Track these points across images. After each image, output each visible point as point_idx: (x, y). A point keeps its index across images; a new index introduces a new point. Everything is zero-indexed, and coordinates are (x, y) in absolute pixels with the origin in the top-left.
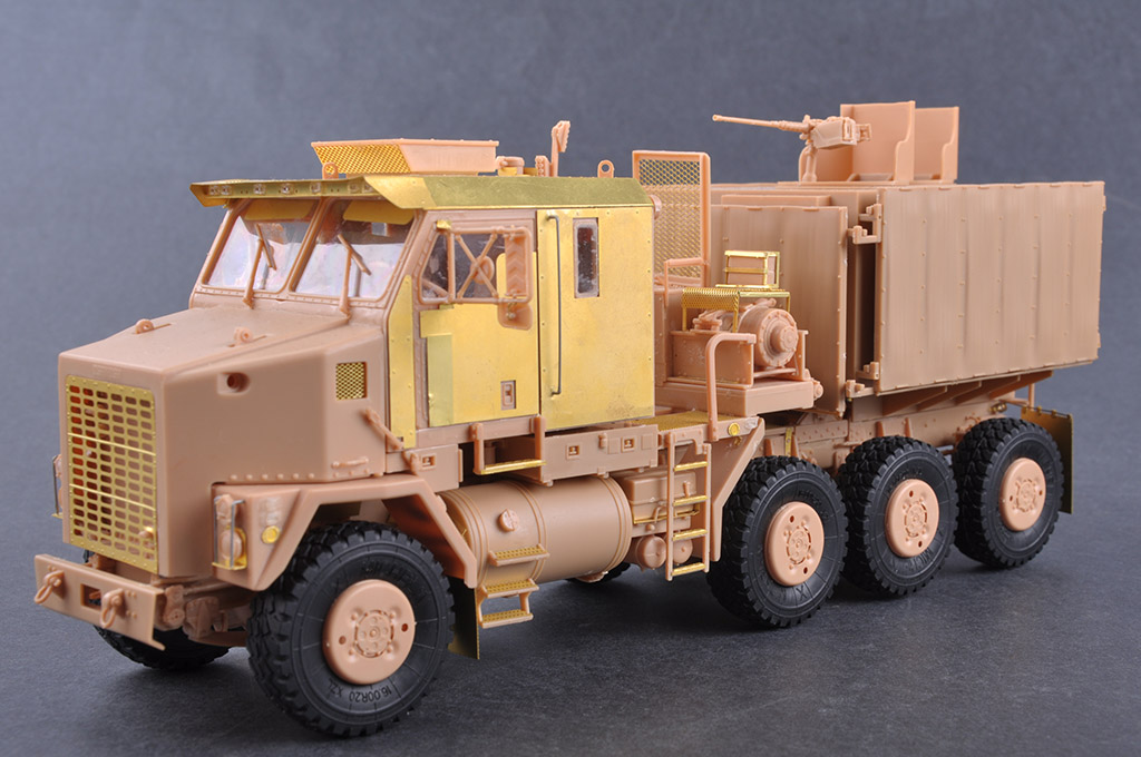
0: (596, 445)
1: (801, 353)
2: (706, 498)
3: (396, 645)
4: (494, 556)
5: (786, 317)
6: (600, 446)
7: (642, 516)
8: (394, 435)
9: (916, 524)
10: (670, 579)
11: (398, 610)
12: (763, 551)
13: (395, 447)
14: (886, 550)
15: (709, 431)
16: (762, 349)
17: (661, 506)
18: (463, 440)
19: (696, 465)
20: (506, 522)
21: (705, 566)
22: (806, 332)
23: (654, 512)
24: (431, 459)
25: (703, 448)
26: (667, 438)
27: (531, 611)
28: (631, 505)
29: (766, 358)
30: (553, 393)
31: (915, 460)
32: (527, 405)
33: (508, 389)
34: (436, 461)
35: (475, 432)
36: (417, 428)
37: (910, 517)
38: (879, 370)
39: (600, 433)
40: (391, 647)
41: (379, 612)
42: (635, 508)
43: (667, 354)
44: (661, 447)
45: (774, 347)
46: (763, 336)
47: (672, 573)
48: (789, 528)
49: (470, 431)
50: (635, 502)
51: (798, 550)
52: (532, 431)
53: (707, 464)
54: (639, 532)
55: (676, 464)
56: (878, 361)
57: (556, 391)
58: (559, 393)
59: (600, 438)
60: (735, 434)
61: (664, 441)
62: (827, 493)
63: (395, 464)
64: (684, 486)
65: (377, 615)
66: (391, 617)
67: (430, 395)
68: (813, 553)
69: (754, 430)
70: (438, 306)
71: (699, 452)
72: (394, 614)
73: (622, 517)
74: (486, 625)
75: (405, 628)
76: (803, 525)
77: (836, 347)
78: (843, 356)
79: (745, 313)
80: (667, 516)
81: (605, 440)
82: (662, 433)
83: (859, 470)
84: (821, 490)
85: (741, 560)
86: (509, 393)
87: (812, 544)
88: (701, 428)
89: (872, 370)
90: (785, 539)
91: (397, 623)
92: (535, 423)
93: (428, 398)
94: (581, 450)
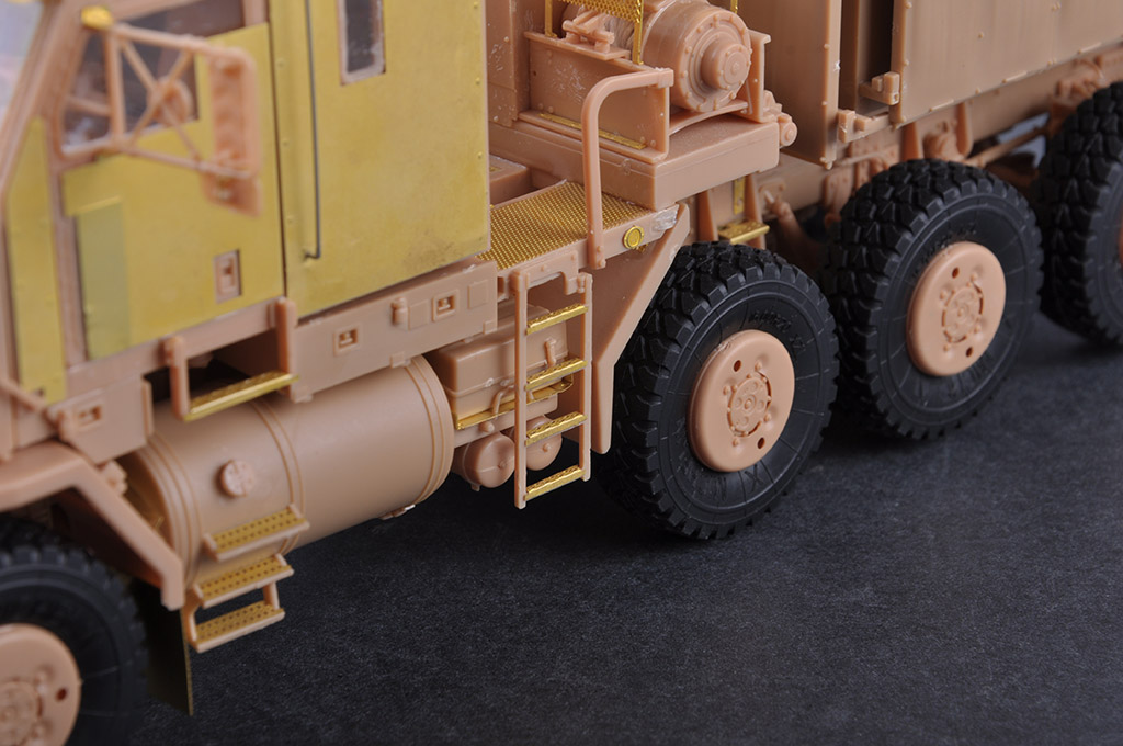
0: (386, 320)
1: (757, 77)
2: (583, 364)
3: (48, 725)
4: (213, 545)
5: (730, 21)
6: (394, 319)
7: (470, 412)
8: (26, 392)
9: (962, 321)
10: (522, 505)
11: (49, 670)
12: (686, 426)
13: (28, 408)
14: (909, 371)
15: (588, 252)
16: (685, 88)
17: (505, 390)
18: (149, 367)
19: (567, 314)
20: (231, 481)
21: (583, 472)
22: (767, 38)
23: (493, 400)
24: (96, 412)
25: (578, 282)
26: (513, 281)
27: (281, 605)
28: (451, 399)
29: (692, 101)
30: (308, 256)
31: (963, 214)
32: (262, 287)
33: (225, 265)
34: (104, 413)
35: (170, 355)
36: (68, 366)
37: (952, 311)
38: (898, 86)
39: (391, 299)
40: (40, 730)
41: (16, 680)
42: (459, 404)
43: (519, 72)
44: (504, 296)
45: (706, 81)
46: (686, 65)
47: (525, 494)
48: (732, 381)
49: (162, 351)
50: (459, 392)
51: (748, 413)
52: (273, 325)
53: (585, 309)
54: (467, 438)
55: (531, 320)
56: (897, 71)
57: (313, 250)
58: (317, 256)
59: (394, 309)
60: (635, 245)
61: (508, 286)
62: (801, 306)
63: (32, 430)
64: (546, 348)
65: (13, 685)
66: (36, 682)
67: (89, 309)
68: (774, 411)
69: (668, 232)
70: (94, 158)
71: (571, 289)
72: (42, 676)
73: (435, 422)
74: (203, 647)
75: (62, 694)
76: (756, 369)
77: (822, 53)
78: (834, 66)
79: (658, 15)
80: (516, 401)
81: (403, 311)
82: (504, 273)
83: (863, 241)
84: (790, 304)
85: (647, 451)
86: (228, 271)
87: (773, 399)
88: (573, 249)
89: (887, 87)
90: (725, 400)
91: (46, 691)
92: (277, 313)
93: (83, 316)
94: (360, 336)
